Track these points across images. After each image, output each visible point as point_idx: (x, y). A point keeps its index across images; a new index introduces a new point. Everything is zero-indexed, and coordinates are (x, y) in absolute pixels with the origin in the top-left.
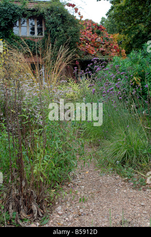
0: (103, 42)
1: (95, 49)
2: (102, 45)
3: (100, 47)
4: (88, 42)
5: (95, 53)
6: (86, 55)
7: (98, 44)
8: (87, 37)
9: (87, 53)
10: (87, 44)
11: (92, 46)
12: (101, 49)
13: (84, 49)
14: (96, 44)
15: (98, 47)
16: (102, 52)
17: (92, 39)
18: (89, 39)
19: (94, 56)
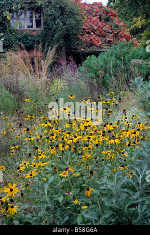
0: (111, 31)
1: (101, 38)
2: (109, 34)
3: (107, 36)
4: (94, 31)
5: (100, 43)
6: (91, 46)
7: (105, 33)
8: (93, 25)
9: (92, 45)
10: (92, 33)
11: (99, 35)
12: (108, 39)
13: (88, 39)
14: (103, 32)
15: (105, 37)
16: (110, 42)
17: (99, 27)
18: (95, 28)
19: (99, 47)
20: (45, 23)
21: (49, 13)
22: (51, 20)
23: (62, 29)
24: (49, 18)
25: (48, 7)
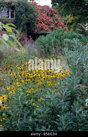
0: (53, 22)
1: (48, 26)
2: (52, 24)
3: (51, 25)
4: (43, 21)
5: (47, 29)
6: (41, 30)
7: (50, 23)
8: (43, 18)
9: (42, 29)
10: (43, 23)
11: (46, 24)
12: (52, 26)
13: (40, 26)
14: (49, 23)
15: (50, 25)
16: (52, 28)
17: (47, 19)
18: (45, 20)
19: (47, 31)
20: (16, 16)
21: (19, 10)
22: (20, 14)
23: (25, 19)
24: (18, 13)
25: (18, 7)
